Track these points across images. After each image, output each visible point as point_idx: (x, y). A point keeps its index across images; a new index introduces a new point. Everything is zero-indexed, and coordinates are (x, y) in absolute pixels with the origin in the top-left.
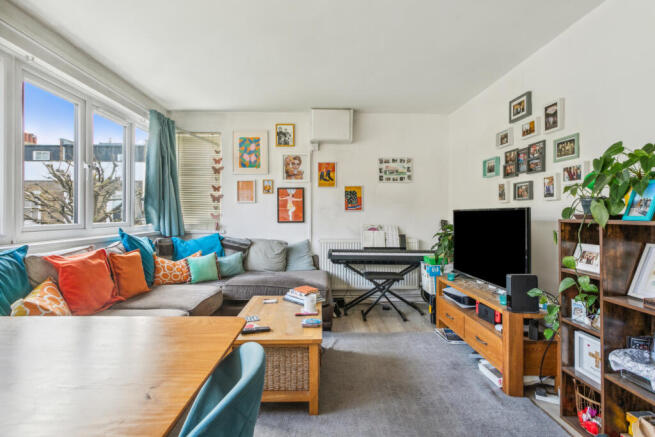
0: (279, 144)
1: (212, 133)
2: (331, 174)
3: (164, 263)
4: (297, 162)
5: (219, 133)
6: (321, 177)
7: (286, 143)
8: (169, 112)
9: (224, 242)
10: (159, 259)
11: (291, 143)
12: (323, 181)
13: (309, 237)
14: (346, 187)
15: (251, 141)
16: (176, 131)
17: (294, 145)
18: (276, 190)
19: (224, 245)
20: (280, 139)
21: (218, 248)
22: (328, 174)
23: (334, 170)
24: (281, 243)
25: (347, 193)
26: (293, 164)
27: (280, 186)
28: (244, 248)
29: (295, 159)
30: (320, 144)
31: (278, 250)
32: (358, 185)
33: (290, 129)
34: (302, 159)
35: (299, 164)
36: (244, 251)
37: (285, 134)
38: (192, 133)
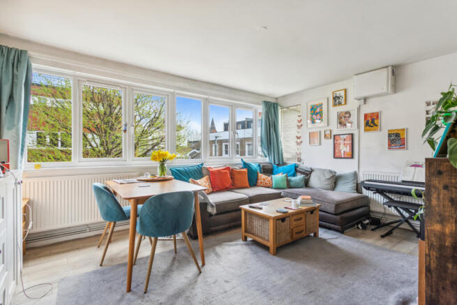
0: (335, 105)
1: (297, 105)
2: (376, 121)
3: (262, 176)
4: (348, 115)
5: (300, 105)
6: (367, 124)
7: (340, 104)
8: (277, 99)
9: (298, 169)
10: (260, 174)
11: (343, 103)
12: (368, 128)
13: (356, 169)
14: (389, 131)
15: (317, 106)
16: (279, 108)
17: (346, 103)
18: (332, 137)
19: (296, 170)
20: (335, 101)
21: (293, 171)
22: (373, 122)
23: (377, 118)
24: (331, 172)
25: (390, 135)
26: (345, 117)
27: (335, 134)
28: (308, 173)
29: (346, 113)
30: (365, 100)
31: (328, 176)
32: (402, 127)
33: (342, 93)
34: (351, 113)
35: (349, 117)
36: (307, 175)
37: (339, 98)
38: (287, 108)
